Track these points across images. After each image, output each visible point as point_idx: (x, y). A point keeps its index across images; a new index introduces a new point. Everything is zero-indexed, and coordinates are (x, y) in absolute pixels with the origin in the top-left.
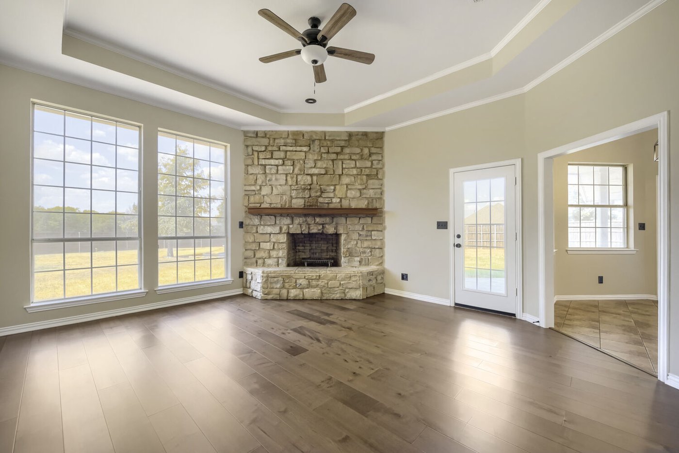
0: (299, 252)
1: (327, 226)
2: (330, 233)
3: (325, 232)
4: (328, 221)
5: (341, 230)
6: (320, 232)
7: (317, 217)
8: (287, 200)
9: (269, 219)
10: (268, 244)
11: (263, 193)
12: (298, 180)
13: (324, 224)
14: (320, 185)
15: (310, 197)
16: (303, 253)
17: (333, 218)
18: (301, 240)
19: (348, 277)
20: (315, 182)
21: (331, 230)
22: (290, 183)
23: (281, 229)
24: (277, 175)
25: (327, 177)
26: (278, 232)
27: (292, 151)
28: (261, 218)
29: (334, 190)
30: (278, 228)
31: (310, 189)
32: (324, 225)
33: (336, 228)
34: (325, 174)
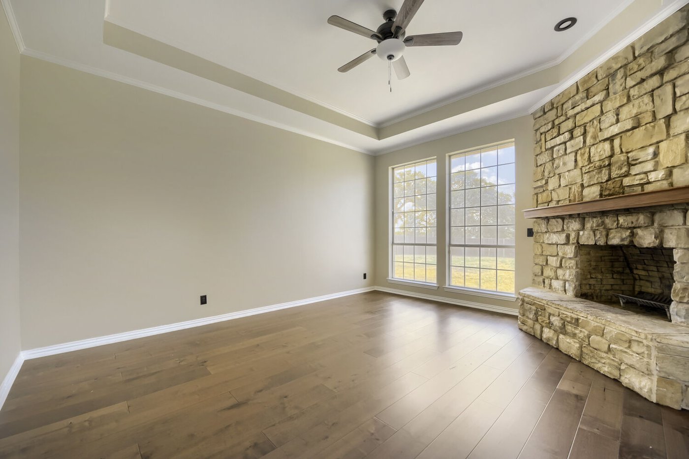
0: (640, 279)
1: (639, 232)
2: (645, 246)
3: (636, 244)
4: (642, 222)
5: (671, 240)
6: (626, 243)
7: (622, 214)
8: (576, 193)
9: (556, 223)
10: (555, 258)
11: (550, 187)
12: (592, 155)
13: (634, 228)
14: (627, 153)
15: (609, 179)
16: (649, 284)
17: (653, 214)
18: (636, 257)
19: (624, 339)
20: (617, 150)
21: (647, 239)
22: (580, 164)
23: (568, 237)
24: (565, 157)
25: (639, 132)
26: (563, 243)
27: (582, 111)
28: (548, 223)
29: (656, 154)
30: (564, 236)
31: (609, 165)
32: (635, 230)
33: (660, 235)
34: (633, 128)
